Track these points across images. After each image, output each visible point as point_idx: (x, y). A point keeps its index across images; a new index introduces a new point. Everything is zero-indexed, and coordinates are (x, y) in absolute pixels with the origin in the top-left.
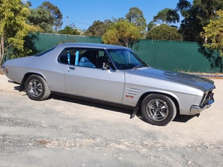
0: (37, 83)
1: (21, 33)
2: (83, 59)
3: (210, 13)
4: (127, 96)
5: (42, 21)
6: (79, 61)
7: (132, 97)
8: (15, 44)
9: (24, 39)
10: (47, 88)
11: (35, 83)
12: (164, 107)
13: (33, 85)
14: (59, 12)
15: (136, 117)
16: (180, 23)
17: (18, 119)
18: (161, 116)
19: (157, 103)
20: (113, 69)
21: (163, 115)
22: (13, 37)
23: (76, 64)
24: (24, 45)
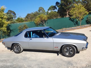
0: (17, 46)
1: (5, 25)
2: (34, 34)
3: (67, 5)
4: (55, 47)
5: (11, 18)
6: (32, 36)
7: (57, 47)
8: (3, 30)
9: (6, 27)
10: (21, 48)
11: (16, 47)
12: (71, 50)
13: (16, 48)
14: (14, 13)
15: (60, 55)
16: (57, 10)
17: (14, 65)
18: (70, 53)
19: (68, 48)
20: (48, 37)
21: (71, 53)
22: (2, 27)
23: (32, 37)
24: (7, 30)
